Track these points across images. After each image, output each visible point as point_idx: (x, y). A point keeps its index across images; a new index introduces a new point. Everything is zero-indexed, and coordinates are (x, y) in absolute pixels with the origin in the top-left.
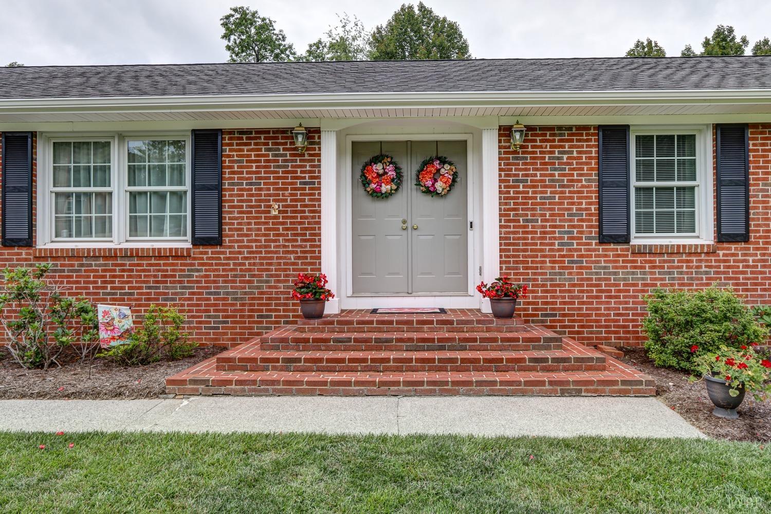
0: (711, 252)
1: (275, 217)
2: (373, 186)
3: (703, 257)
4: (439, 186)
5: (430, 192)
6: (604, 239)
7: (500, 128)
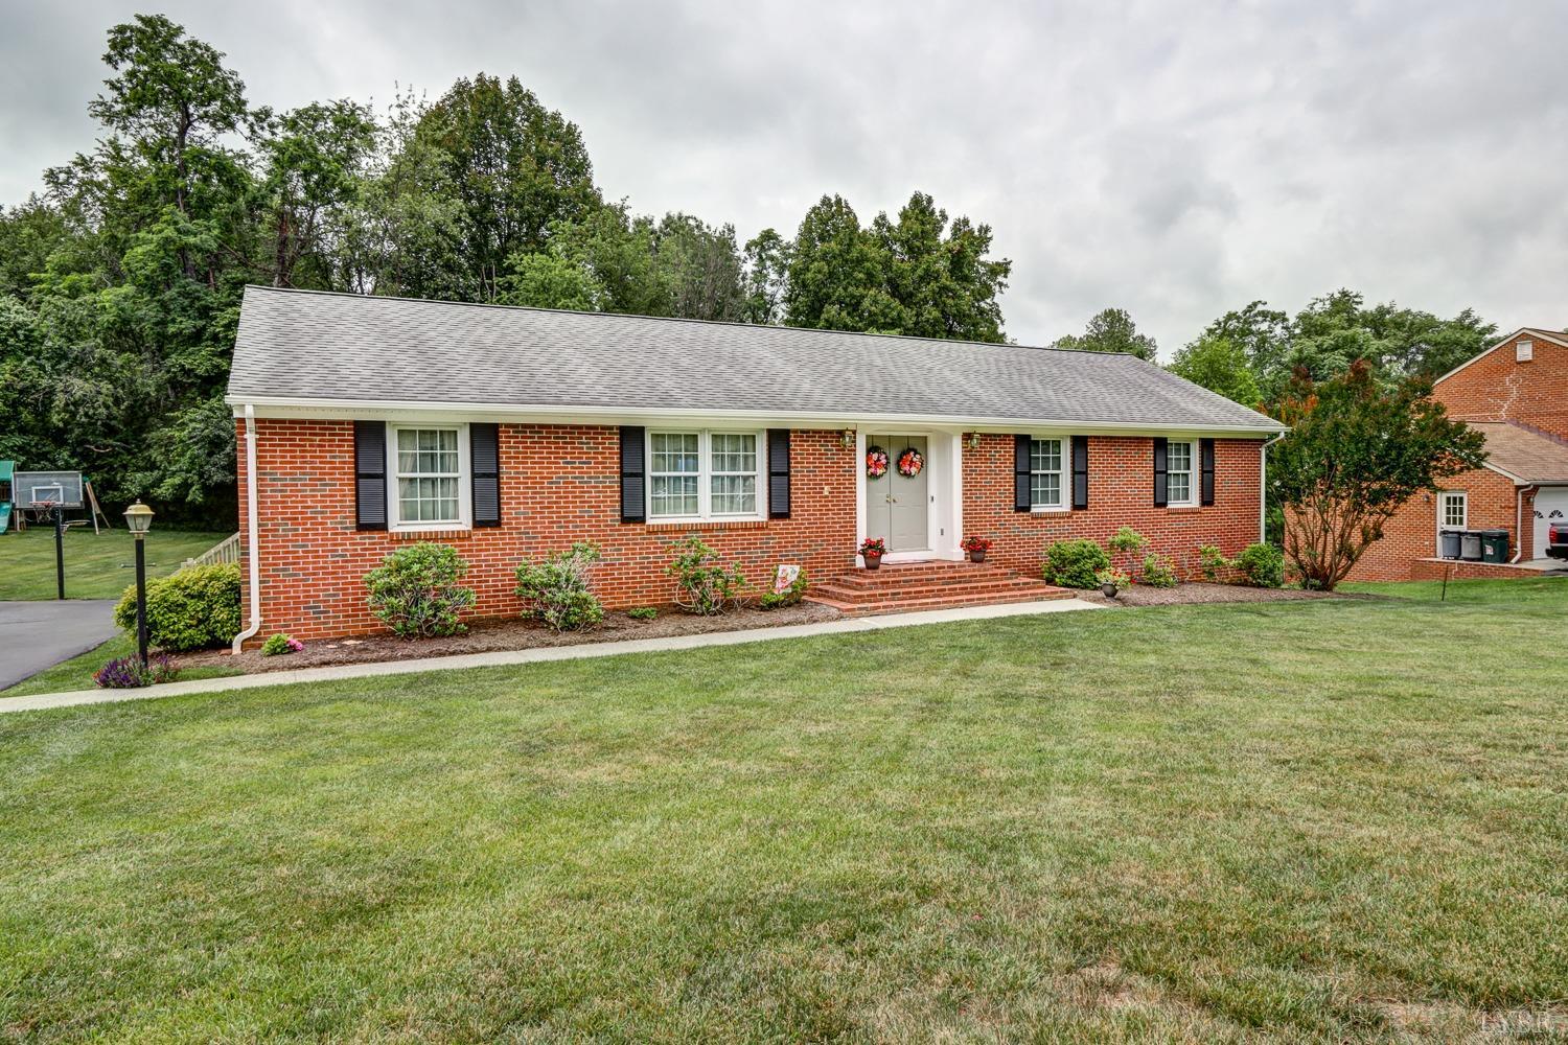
0: (1070, 516)
1: (827, 497)
2: (872, 470)
3: (1066, 520)
4: (914, 470)
5: (908, 475)
6: (1017, 509)
7: (964, 434)
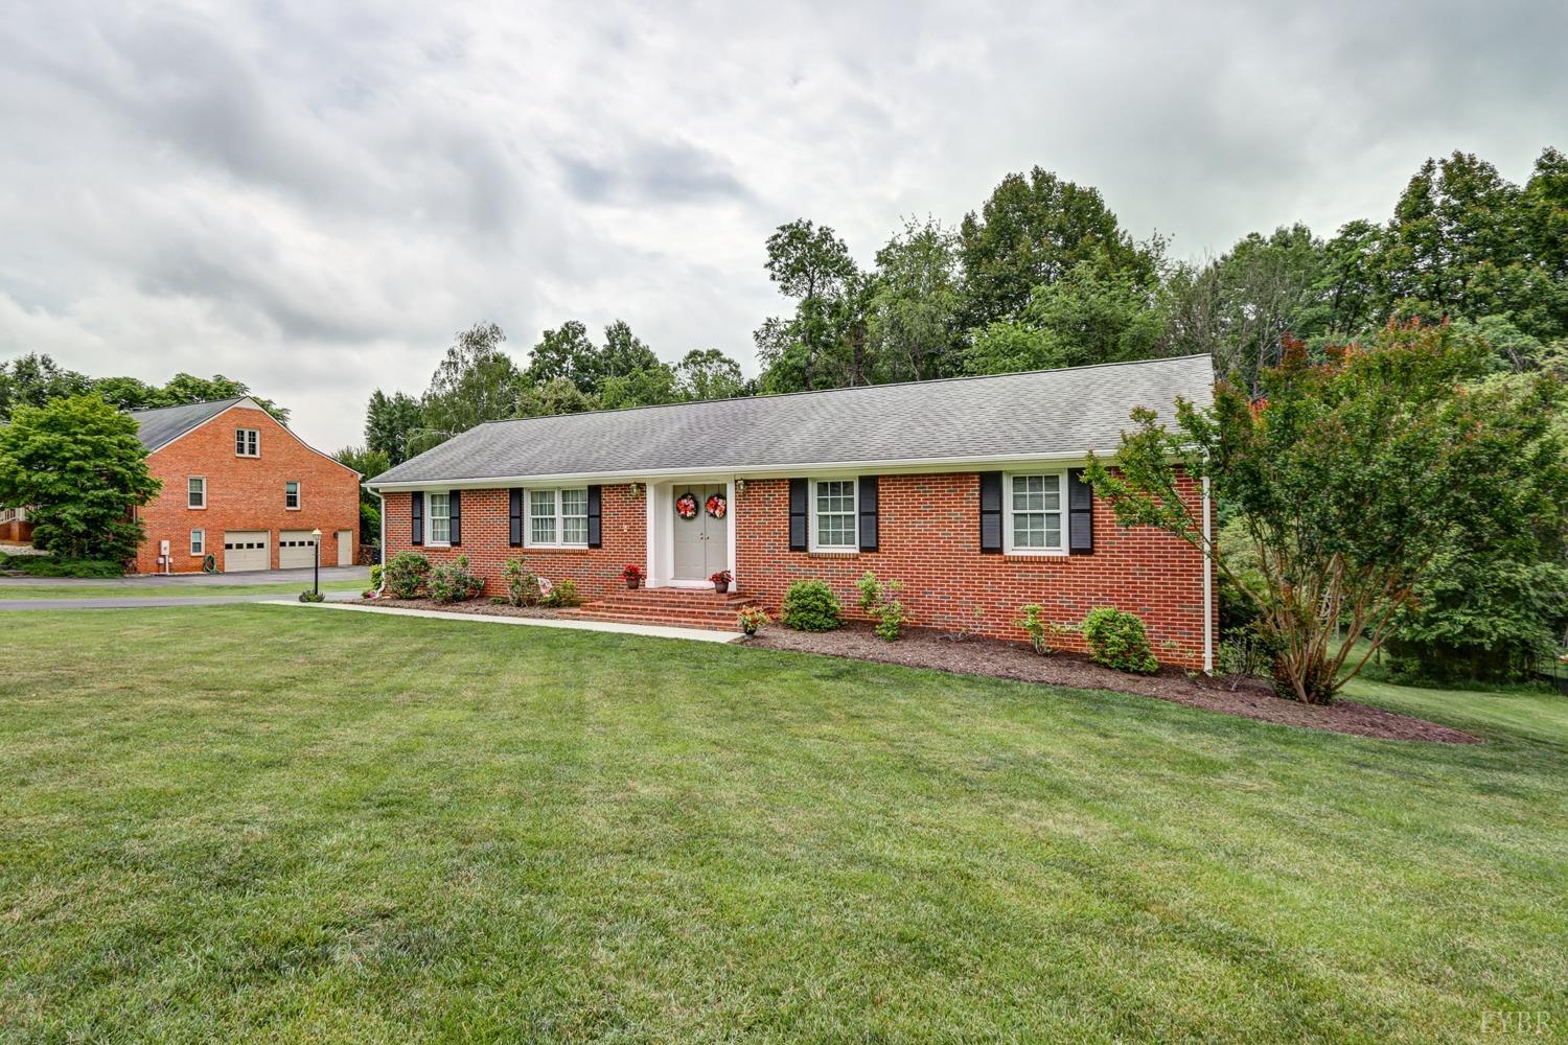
0: (856, 558)
2: (683, 513)
3: (851, 561)
4: (718, 513)
5: (715, 517)
6: (792, 549)
7: (736, 481)
